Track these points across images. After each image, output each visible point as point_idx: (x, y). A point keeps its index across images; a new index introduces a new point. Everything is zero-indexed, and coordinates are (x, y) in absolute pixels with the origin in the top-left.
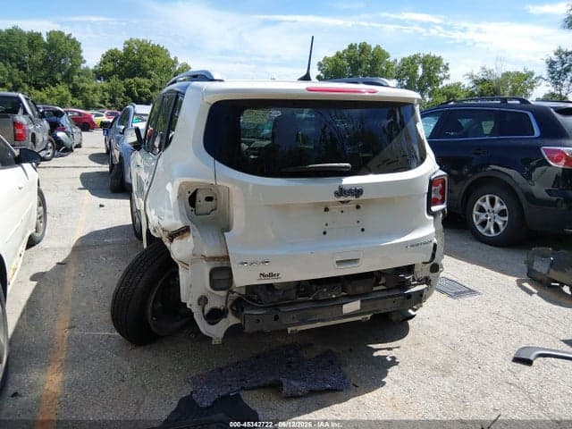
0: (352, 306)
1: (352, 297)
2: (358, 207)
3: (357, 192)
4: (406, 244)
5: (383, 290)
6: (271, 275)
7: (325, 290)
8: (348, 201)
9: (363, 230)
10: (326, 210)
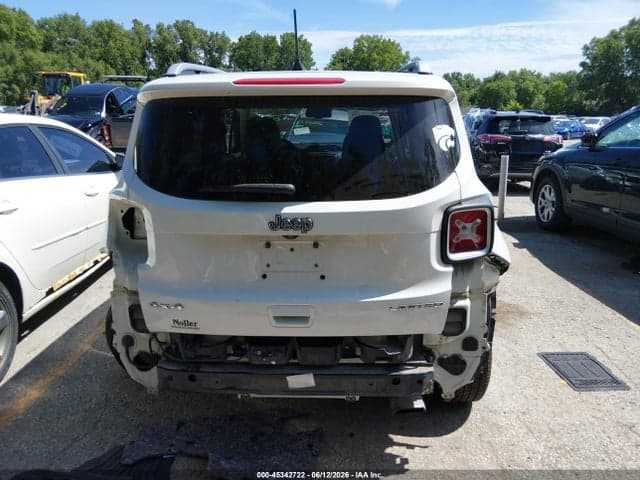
0: (302, 381)
1: (302, 368)
2: (316, 245)
3: (304, 224)
4: (390, 304)
5: (358, 365)
6: (187, 324)
7: (259, 353)
8: (295, 237)
9: (323, 277)
10: (268, 245)
